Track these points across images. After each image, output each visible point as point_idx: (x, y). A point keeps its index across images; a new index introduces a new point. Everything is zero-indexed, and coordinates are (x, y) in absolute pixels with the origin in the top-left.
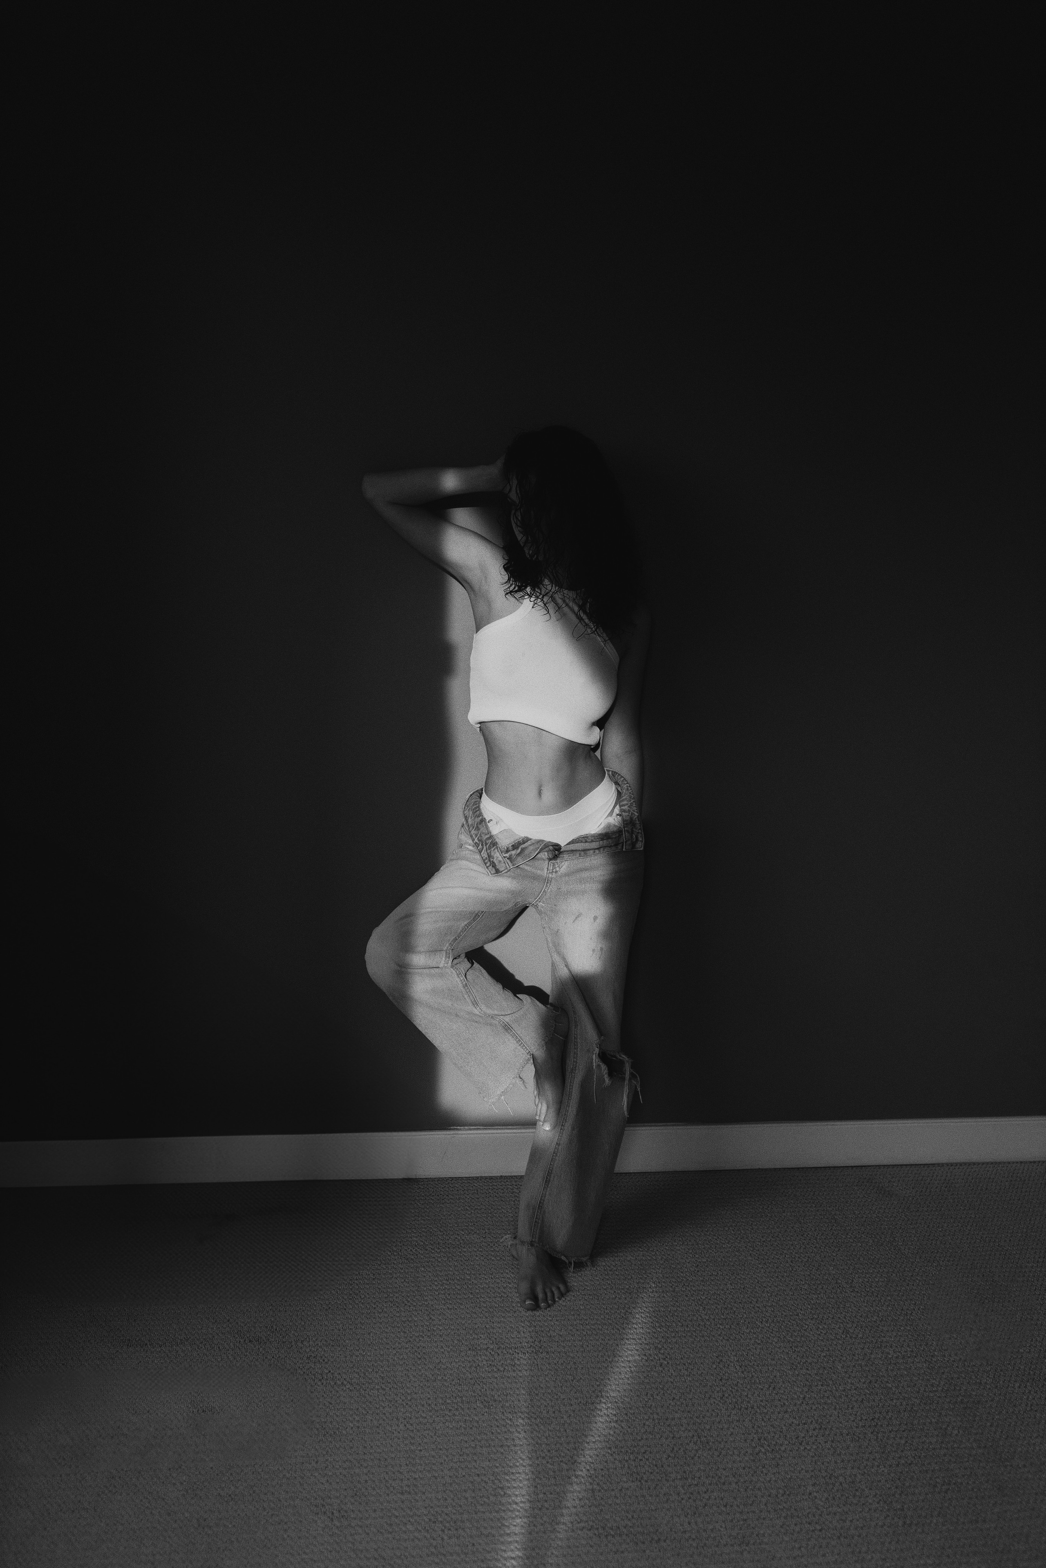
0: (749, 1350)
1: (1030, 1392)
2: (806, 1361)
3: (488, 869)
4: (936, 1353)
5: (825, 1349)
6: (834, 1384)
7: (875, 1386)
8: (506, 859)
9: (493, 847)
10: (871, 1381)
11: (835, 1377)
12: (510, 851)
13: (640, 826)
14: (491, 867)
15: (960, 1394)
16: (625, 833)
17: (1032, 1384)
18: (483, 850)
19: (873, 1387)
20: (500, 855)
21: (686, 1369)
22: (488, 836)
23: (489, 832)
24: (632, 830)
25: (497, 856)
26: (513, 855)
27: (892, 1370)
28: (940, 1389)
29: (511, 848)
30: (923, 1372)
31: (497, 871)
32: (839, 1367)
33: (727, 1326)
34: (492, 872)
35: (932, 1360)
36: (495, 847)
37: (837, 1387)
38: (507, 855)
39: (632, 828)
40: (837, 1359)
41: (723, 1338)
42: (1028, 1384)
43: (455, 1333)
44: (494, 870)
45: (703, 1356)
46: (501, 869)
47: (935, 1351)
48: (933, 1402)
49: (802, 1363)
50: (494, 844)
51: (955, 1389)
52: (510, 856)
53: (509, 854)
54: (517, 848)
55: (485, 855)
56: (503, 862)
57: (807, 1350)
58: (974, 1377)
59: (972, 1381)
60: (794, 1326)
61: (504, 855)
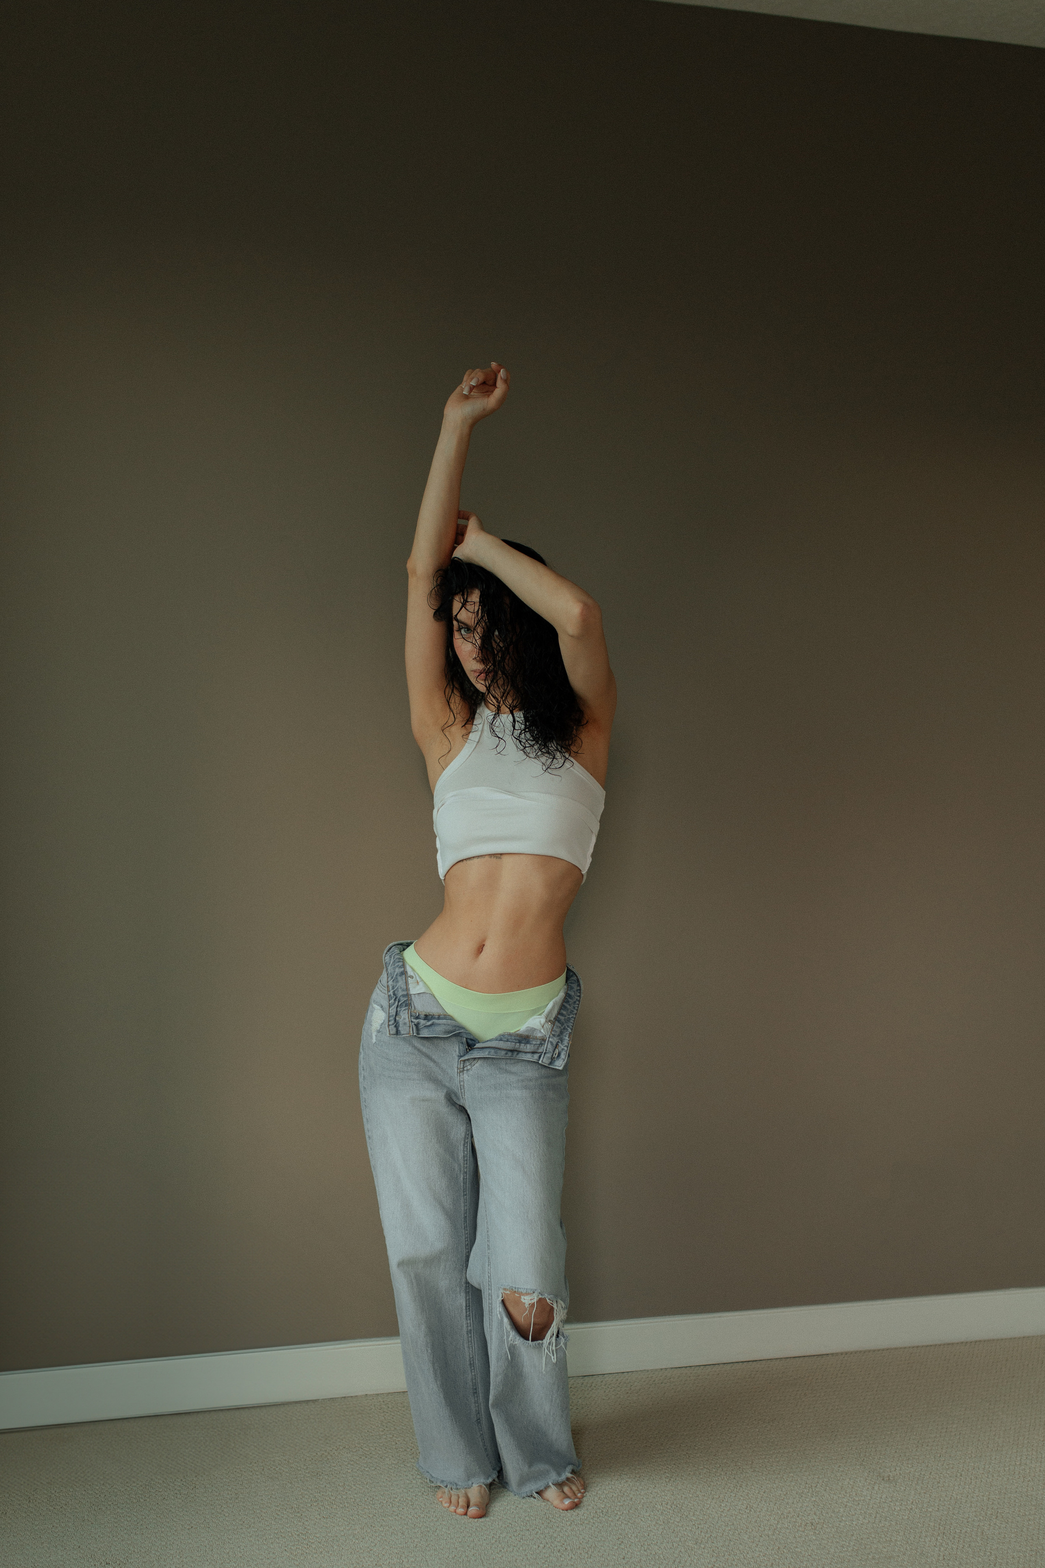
0: (650, 1530)
1: (941, 1545)
2: (711, 1536)
3: (389, 1027)
4: (843, 1518)
5: (730, 1524)
6: (742, 1554)
7: (783, 1551)
8: (413, 1024)
9: (405, 1006)
10: (779, 1547)
11: (741, 1547)
12: (420, 1019)
13: (569, 1044)
14: (393, 1026)
15: (871, 1552)
16: (548, 1044)
17: (943, 1538)
18: (394, 1006)
19: (782, 1552)
20: (408, 1017)
21: (586, 1553)
22: (405, 993)
23: (407, 989)
24: (557, 1044)
25: (404, 1016)
26: (421, 1025)
27: (800, 1537)
28: (850, 1549)
29: (422, 1016)
30: (832, 1535)
31: (398, 1033)
32: (745, 1538)
33: (624, 1512)
34: (391, 1033)
35: (840, 1524)
36: (407, 1008)
37: (745, 1555)
38: (416, 1021)
39: (558, 1042)
40: (742, 1531)
41: (622, 1523)
42: (939, 1538)
43: (333, 1540)
44: (395, 1029)
45: (603, 1539)
46: (402, 1032)
47: (842, 1516)
48: (844, 1560)
49: (706, 1538)
50: (408, 1004)
51: (865, 1548)
52: (418, 1023)
53: (418, 1020)
54: (429, 1020)
55: (393, 1011)
56: (408, 1025)
57: (710, 1526)
58: (883, 1536)
59: (882, 1540)
60: (695, 1506)
61: (412, 1020)
